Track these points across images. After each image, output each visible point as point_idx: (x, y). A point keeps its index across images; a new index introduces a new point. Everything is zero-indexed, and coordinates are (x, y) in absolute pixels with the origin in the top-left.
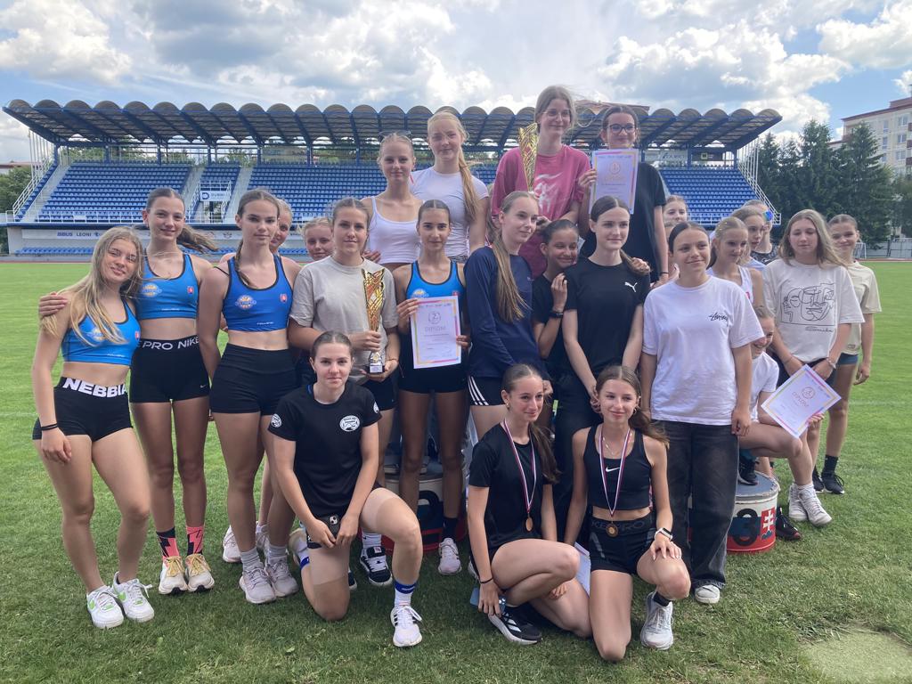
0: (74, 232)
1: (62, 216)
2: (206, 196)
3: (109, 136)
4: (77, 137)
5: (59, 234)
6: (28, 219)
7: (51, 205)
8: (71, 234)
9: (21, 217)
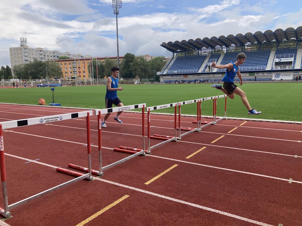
0: (175, 76)
1: (172, 72)
2: (209, 64)
3: (186, 49)
4: (179, 50)
5: (171, 77)
6: (165, 73)
7: (170, 69)
8: (174, 77)
9: (163, 72)
